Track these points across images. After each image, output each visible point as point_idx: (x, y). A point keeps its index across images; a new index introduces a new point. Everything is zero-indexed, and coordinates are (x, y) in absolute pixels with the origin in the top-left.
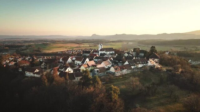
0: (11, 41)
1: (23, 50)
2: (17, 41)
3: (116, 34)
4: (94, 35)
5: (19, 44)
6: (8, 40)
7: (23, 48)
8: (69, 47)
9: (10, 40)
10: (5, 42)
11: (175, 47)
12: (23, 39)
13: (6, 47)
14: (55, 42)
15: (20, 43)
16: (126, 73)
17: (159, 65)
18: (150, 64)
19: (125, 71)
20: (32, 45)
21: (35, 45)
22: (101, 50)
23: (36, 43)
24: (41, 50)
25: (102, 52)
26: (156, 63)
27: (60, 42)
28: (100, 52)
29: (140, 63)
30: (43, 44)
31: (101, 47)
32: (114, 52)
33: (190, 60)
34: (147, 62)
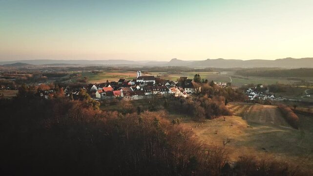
0: (52, 68)
1: (64, 80)
2: (62, 68)
3: (208, 59)
4: (174, 60)
5: (62, 72)
6: (50, 66)
7: (65, 77)
9: (52, 66)
10: (44, 69)
11: (289, 79)
12: (70, 64)
13: (43, 76)
14: (110, 70)
15: (63, 70)
16: (137, 99)
17: (185, 94)
18: (170, 92)
19: (136, 97)
20: (78, 73)
21: (82, 74)
22: (139, 79)
23: (85, 71)
24: (86, 80)
25: (140, 81)
26: (182, 91)
27: (118, 69)
28: (137, 81)
29: (157, 90)
30: (93, 72)
31: (139, 74)
32: (154, 81)
33: (273, 96)
34: (168, 90)
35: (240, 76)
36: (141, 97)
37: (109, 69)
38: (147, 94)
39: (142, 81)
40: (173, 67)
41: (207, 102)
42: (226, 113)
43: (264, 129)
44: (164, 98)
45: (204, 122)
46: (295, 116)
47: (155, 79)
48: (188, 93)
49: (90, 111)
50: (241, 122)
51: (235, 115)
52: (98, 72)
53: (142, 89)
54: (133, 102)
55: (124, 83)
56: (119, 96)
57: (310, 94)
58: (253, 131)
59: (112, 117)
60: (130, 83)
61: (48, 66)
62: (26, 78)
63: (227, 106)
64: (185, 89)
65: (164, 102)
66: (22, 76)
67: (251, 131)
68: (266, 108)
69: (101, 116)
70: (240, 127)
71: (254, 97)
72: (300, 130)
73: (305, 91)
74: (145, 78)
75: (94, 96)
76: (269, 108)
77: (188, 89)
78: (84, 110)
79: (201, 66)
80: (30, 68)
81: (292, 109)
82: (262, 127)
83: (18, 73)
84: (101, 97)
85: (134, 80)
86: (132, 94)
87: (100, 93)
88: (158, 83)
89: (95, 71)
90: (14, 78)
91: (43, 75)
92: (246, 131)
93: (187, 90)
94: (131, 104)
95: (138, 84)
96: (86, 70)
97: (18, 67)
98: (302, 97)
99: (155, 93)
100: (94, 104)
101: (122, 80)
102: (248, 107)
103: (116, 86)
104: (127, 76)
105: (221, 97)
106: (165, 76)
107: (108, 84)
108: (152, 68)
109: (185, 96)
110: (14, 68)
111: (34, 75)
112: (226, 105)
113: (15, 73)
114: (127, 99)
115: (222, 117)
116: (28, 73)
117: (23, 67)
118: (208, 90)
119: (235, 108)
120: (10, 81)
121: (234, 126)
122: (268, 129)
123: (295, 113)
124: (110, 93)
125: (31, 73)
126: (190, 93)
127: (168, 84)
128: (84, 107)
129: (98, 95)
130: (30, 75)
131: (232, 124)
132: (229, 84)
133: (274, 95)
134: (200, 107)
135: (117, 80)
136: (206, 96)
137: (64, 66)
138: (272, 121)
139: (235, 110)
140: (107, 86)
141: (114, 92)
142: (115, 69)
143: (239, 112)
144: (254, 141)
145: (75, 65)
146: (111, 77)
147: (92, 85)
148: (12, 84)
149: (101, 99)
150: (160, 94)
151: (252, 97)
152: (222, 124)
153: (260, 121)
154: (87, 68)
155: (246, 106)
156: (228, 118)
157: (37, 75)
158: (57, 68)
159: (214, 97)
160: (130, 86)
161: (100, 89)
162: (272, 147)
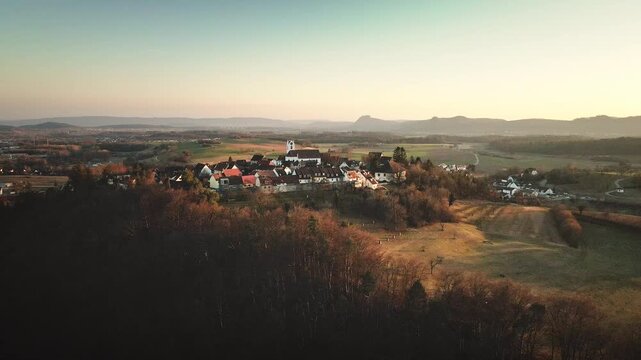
0: (119, 133)
2: (137, 133)
3: (435, 118)
4: (365, 119)
7: (145, 152)
10: (102, 135)
13: (102, 149)
14: (235, 138)
15: (139, 138)
16: (285, 190)
17: (373, 183)
18: (346, 178)
19: (283, 187)
20: (170, 144)
21: (179, 144)
22: (290, 154)
23: (183, 141)
24: (188, 158)
25: (291, 159)
26: (368, 178)
27: (250, 137)
28: (287, 159)
29: (322, 176)
30: (201, 142)
31: (290, 147)
32: (319, 160)
33: (550, 191)
34: (342, 176)
35: (496, 153)
36: (293, 188)
37: (232, 137)
38: (303, 181)
39: (296, 159)
40: (363, 133)
41: (411, 197)
42: (448, 218)
43: (512, 246)
44: (334, 188)
45: (404, 232)
46: (575, 224)
47: (321, 156)
48: (380, 182)
49: (203, 206)
50: (473, 233)
51: (466, 223)
52: (210, 142)
53: (294, 173)
54: (279, 196)
55: (261, 162)
56: (252, 185)
57: (625, 188)
58: (492, 248)
59: (240, 216)
60: (274, 162)
61: (109, 130)
62: (67, 153)
63: (454, 207)
64: (376, 174)
65: (333, 195)
66: (61, 149)
67: (488, 248)
68: (529, 211)
69: (221, 216)
70: (470, 242)
71: (513, 192)
72: (579, 250)
73: (616, 183)
74: (302, 154)
75: (208, 185)
76: (533, 211)
77: (382, 174)
78: (192, 206)
79: (418, 133)
80: (73, 134)
81: (574, 214)
82: (510, 243)
83: (50, 143)
84: (220, 185)
85: (281, 158)
86: (275, 181)
87: (219, 180)
88: (325, 164)
89: (205, 139)
90: (44, 153)
91: (102, 147)
92: (479, 249)
93: (380, 177)
94: (273, 199)
95: (287, 164)
96: (185, 137)
97: (48, 132)
98: (607, 193)
99: (318, 180)
100: (210, 196)
101: (257, 157)
102: (494, 209)
103: (246, 168)
104: (267, 150)
105: (443, 190)
106: (344, 151)
107: (231, 164)
108: (321, 135)
109: (375, 187)
110: (42, 133)
111: (85, 147)
112: (451, 204)
113: (45, 142)
114: (266, 190)
115: (438, 225)
116: (71, 143)
117: (59, 131)
118: (417, 176)
119: (469, 211)
120: (37, 158)
121: (459, 241)
122: (519, 246)
123: (578, 220)
124: (236, 180)
125: (77, 144)
126: (385, 181)
127: (344, 165)
128: (192, 201)
129: (214, 183)
130: (76, 148)
131: (455, 235)
132: (471, 168)
133: (553, 190)
134: (398, 206)
135: (248, 158)
136: (413, 187)
137: (140, 130)
138: (533, 233)
139: (469, 214)
140: (230, 167)
141: (244, 178)
142: (244, 136)
143: (475, 217)
144: (490, 264)
145: (163, 127)
146: (238, 153)
147: (201, 166)
148: (41, 163)
149: (220, 190)
150: (328, 183)
151: (508, 192)
152: (436, 235)
153: (511, 233)
154: (188, 135)
155: (489, 208)
156: (449, 226)
157: (89, 147)
158: (127, 133)
159: (428, 190)
160: (273, 167)
161: (216, 172)
162: (518, 274)
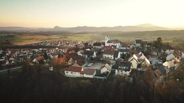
4: (56, 27)
8: (40, 39)
32: (120, 44)
